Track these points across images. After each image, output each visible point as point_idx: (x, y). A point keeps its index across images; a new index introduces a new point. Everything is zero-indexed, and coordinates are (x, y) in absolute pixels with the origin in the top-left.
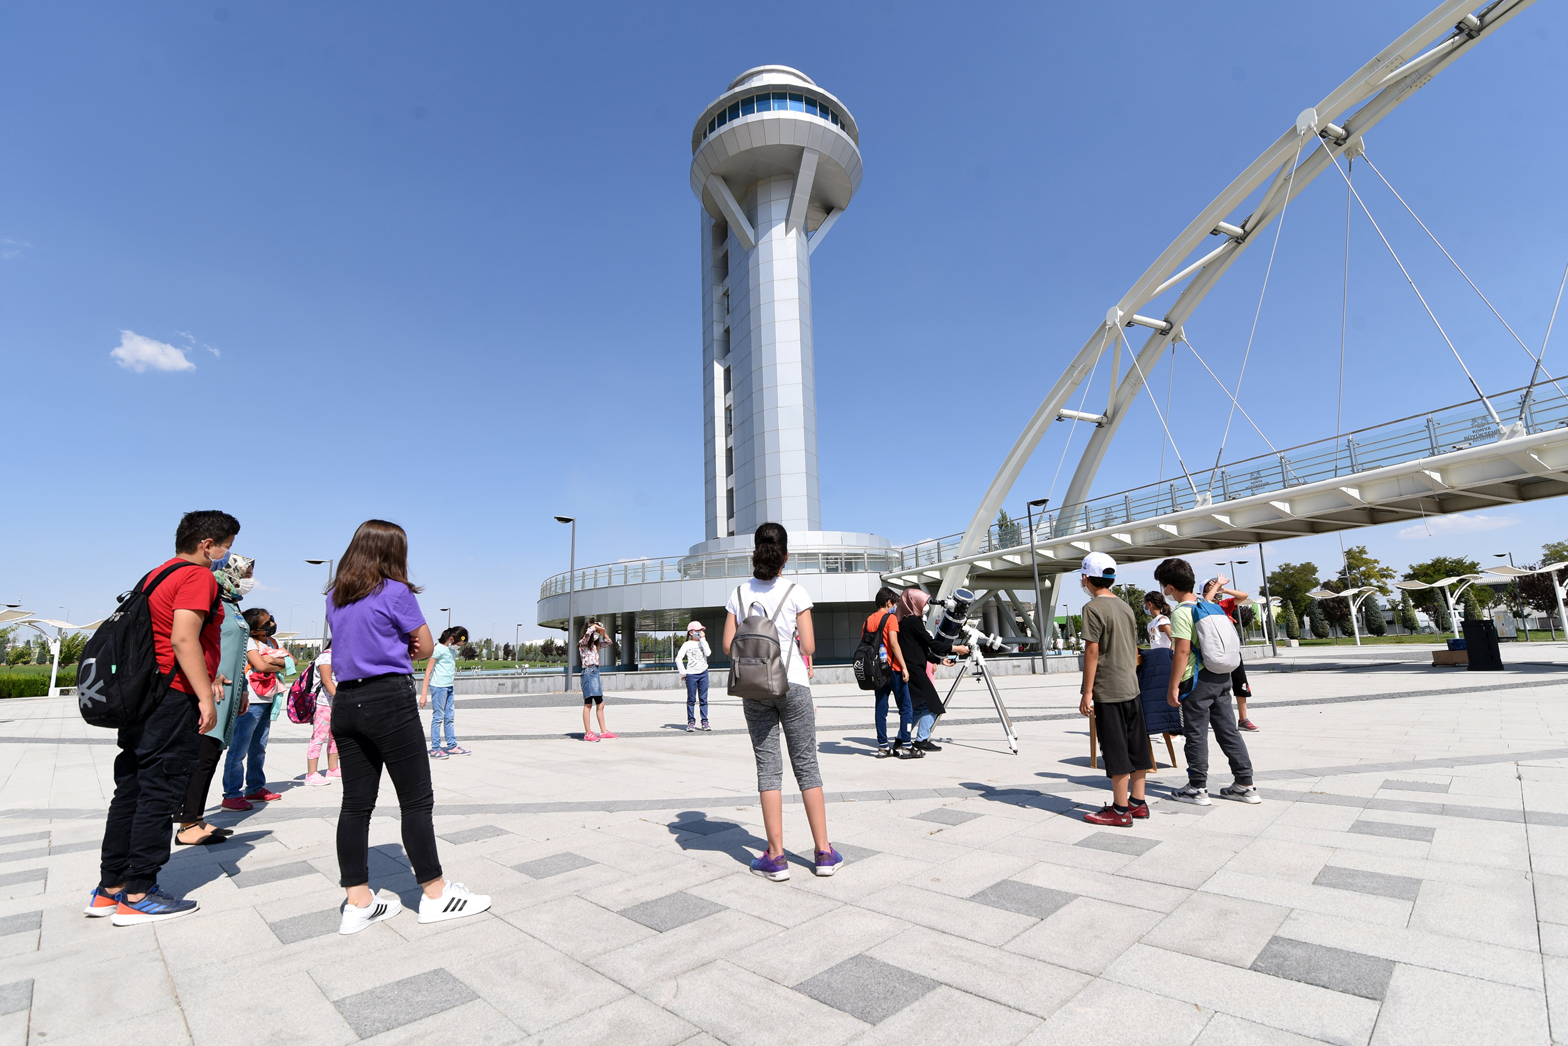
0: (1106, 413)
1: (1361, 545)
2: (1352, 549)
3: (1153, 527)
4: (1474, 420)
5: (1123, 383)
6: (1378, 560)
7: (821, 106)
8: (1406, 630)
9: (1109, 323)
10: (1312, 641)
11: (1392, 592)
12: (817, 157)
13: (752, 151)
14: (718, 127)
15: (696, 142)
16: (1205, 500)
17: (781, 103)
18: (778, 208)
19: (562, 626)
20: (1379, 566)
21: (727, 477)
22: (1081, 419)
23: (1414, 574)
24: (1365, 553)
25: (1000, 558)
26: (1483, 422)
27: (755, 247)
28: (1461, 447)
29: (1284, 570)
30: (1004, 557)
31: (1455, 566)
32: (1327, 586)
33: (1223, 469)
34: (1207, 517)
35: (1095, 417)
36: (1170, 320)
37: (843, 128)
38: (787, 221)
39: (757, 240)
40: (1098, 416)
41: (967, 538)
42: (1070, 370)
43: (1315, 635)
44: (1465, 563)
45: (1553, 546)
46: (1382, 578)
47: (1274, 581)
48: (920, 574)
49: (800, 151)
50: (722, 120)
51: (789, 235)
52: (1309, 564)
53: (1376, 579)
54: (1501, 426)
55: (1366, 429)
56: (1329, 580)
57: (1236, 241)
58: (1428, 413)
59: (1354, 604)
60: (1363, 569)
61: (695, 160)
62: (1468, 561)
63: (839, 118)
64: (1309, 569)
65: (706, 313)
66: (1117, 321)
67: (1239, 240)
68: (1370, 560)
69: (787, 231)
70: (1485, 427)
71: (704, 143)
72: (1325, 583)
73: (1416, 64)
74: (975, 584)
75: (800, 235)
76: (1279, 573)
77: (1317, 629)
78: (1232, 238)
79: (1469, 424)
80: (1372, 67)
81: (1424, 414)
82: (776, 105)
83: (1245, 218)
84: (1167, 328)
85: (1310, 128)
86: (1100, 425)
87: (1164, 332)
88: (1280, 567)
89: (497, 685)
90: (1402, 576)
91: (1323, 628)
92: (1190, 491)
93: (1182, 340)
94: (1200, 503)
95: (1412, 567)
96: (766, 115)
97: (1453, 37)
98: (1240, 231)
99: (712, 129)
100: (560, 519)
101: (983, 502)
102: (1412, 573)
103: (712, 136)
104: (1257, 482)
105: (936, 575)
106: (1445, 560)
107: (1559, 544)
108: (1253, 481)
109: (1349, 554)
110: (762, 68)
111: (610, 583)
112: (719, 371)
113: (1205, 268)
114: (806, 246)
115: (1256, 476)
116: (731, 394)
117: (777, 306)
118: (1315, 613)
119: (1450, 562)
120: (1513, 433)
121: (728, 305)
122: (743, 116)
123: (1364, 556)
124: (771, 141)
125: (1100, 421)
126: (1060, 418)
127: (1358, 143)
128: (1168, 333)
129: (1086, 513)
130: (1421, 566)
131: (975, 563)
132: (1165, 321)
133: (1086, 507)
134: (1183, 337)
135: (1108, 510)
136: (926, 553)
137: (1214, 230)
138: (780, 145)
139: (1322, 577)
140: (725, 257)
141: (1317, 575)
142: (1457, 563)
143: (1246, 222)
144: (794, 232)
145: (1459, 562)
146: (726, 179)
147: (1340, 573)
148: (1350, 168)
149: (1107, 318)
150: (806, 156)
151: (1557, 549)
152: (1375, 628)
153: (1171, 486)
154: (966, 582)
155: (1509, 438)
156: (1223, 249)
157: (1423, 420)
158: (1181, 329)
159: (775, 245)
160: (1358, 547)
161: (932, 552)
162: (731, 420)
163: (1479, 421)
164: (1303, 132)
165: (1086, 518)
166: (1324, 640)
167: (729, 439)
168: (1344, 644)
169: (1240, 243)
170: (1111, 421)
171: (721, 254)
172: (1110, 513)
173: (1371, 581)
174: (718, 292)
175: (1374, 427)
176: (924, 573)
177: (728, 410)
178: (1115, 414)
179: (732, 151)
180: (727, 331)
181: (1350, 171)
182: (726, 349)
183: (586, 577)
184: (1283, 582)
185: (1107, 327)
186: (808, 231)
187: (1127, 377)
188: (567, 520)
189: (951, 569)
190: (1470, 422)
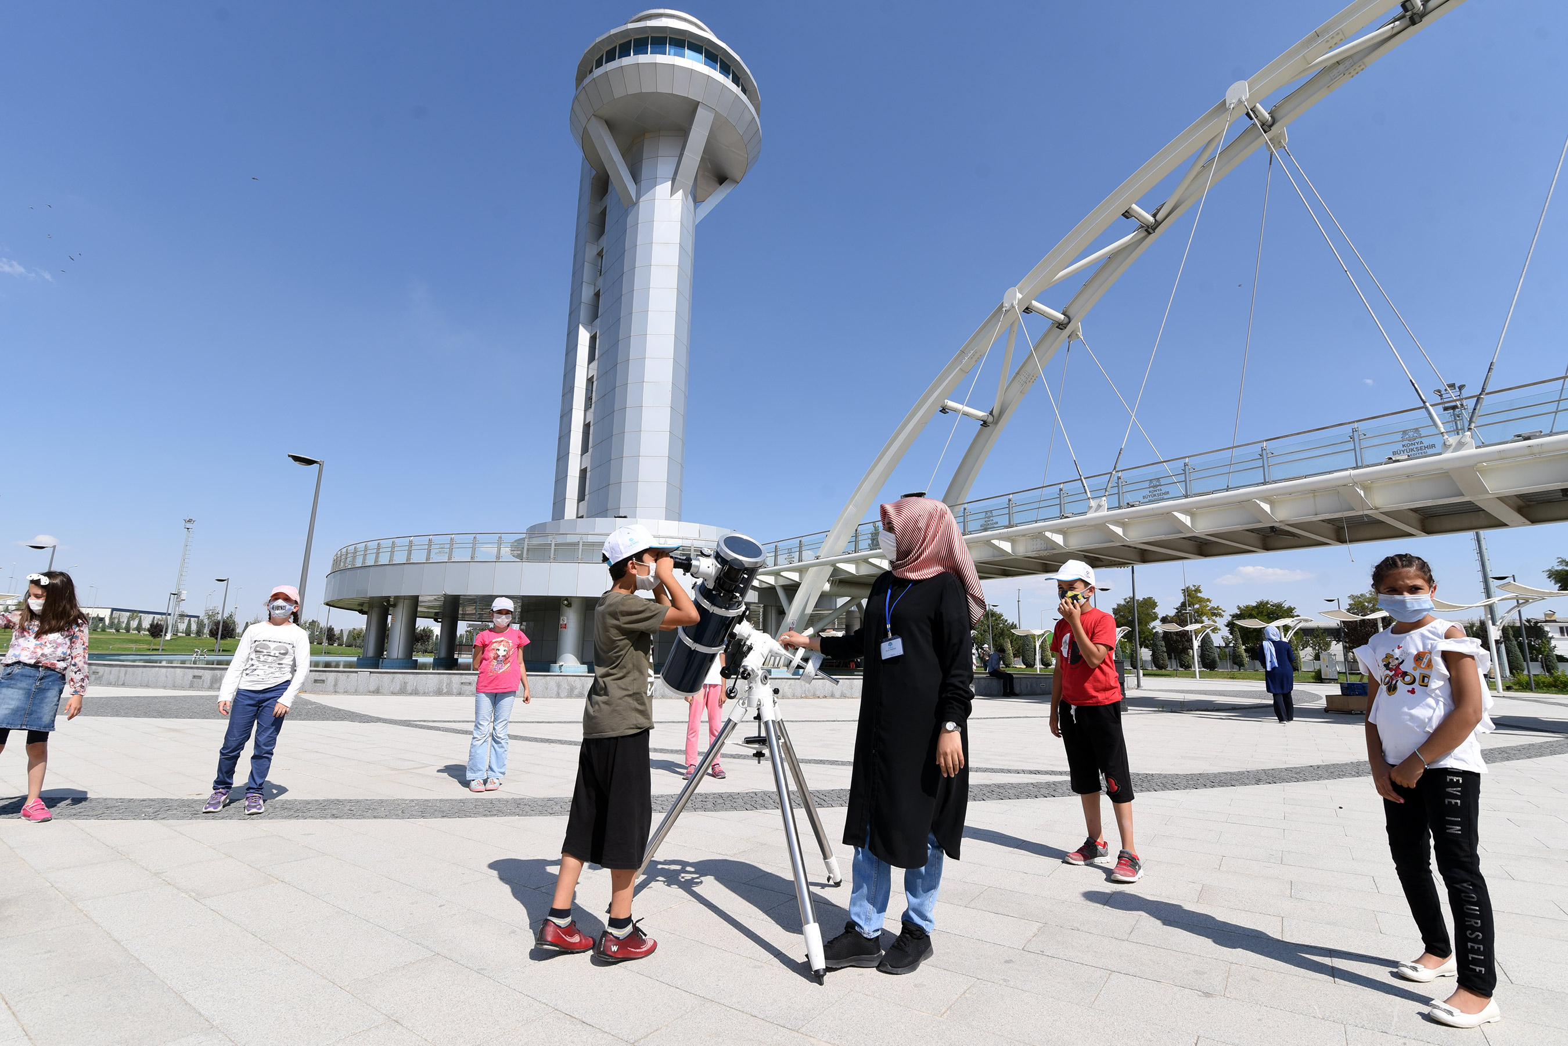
0: (992, 411)
1: (1197, 584)
2: (1189, 587)
3: (1039, 535)
4: (1405, 432)
5: (1013, 380)
6: (1211, 599)
7: (722, 62)
8: (1235, 666)
9: (1007, 305)
10: (1153, 672)
11: (1220, 630)
12: (712, 116)
13: (641, 96)
14: (606, 63)
15: (580, 78)
16: (1099, 506)
17: (679, 50)
18: (665, 166)
19: (360, 608)
20: (1211, 605)
21: (582, 455)
22: (966, 414)
23: (1241, 614)
24: (1200, 592)
25: (866, 560)
26: (1415, 435)
27: (635, 204)
28: (1398, 458)
29: (1128, 602)
30: (870, 560)
31: (1275, 609)
32: (1164, 620)
33: (1120, 474)
34: (1100, 526)
35: (980, 414)
36: (1067, 313)
37: (744, 91)
38: (673, 180)
39: (638, 197)
40: (984, 414)
41: (832, 537)
42: (959, 355)
43: (1155, 666)
44: (1284, 607)
45: (1356, 597)
46: (1213, 616)
47: (1119, 613)
48: (777, 574)
49: (695, 105)
50: (611, 57)
51: (674, 197)
52: (1150, 598)
53: (1207, 617)
54: (1446, 437)
55: (1282, 437)
56: (1167, 615)
57: (1146, 230)
58: (1354, 422)
59: (1196, 638)
60: (1197, 606)
61: (576, 98)
62: (1286, 605)
63: (741, 80)
64: (1149, 604)
65: (577, 273)
66: (1015, 303)
67: (1149, 229)
68: (1204, 598)
69: (673, 192)
70: (1417, 440)
71: (587, 81)
72: (1163, 617)
73: (1353, 47)
74: (836, 589)
75: (686, 198)
76: (1124, 605)
77: (1158, 661)
78: (1142, 227)
79: (1399, 436)
80: (1310, 41)
81: (1349, 423)
82: (672, 51)
83: (1157, 206)
84: (1065, 322)
85: (1240, 102)
86: (985, 424)
87: (1061, 326)
88: (1126, 599)
89: (191, 678)
90: (1230, 615)
91: (1163, 660)
92: (1084, 496)
93: (1079, 337)
94: (1093, 509)
95: (1239, 608)
96: (660, 59)
97: (1393, 22)
98: (1151, 219)
99: (599, 64)
100: (296, 459)
101: (854, 497)
102: (1239, 613)
103: (598, 72)
104: (1156, 489)
105: (795, 576)
106: (1267, 603)
107: (1361, 595)
108: (1152, 489)
109: (1187, 592)
110: (661, 11)
111: (408, 558)
112: (584, 336)
113: (1112, 257)
114: (693, 213)
115: (1155, 484)
116: (595, 364)
117: (654, 271)
118: (1157, 645)
119: (1271, 605)
120: (1461, 445)
121: (601, 267)
122: (634, 55)
123: (1199, 595)
124: (663, 88)
125: (985, 419)
126: (944, 409)
127: (1282, 134)
128: (1066, 328)
129: (964, 516)
130: (1247, 607)
131: (838, 565)
132: (1064, 314)
133: (965, 509)
134: (1080, 334)
135: (988, 514)
136: (786, 551)
137: (1126, 211)
138: (672, 94)
139: (1161, 611)
140: (604, 213)
141: (1156, 610)
142: (1277, 607)
143: (1158, 211)
144: (680, 194)
145: (1279, 606)
146: (611, 125)
147: (1177, 609)
148: (1271, 161)
149: (1004, 301)
150: (700, 111)
151: (1360, 599)
152: (1209, 664)
153: (1061, 490)
154: (827, 587)
155: (1454, 451)
156: (1132, 238)
157: (1347, 430)
158: (1077, 325)
159: (658, 203)
160: (1194, 586)
161: (793, 550)
162: (592, 393)
163: (1411, 434)
164: (1232, 106)
165: (964, 522)
166: (1163, 671)
167: (588, 413)
168: (1183, 677)
169: (1150, 233)
170: (996, 422)
171: (599, 210)
172: (990, 517)
173: (1203, 618)
174: (591, 251)
175: (1292, 435)
176: (782, 574)
177: (590, 381)
178: (1001, 413)
179: (619, 93)
180: (597, 295)
181: (1270, 164)
182: (594, 315)
183: (381, 550)
184: (1127, 615)
185: (1004, 309)
186: (697, 198)
187: (1018, 373)
188: (309, 462)
189: (812, 570)
190: (1400, 435)
